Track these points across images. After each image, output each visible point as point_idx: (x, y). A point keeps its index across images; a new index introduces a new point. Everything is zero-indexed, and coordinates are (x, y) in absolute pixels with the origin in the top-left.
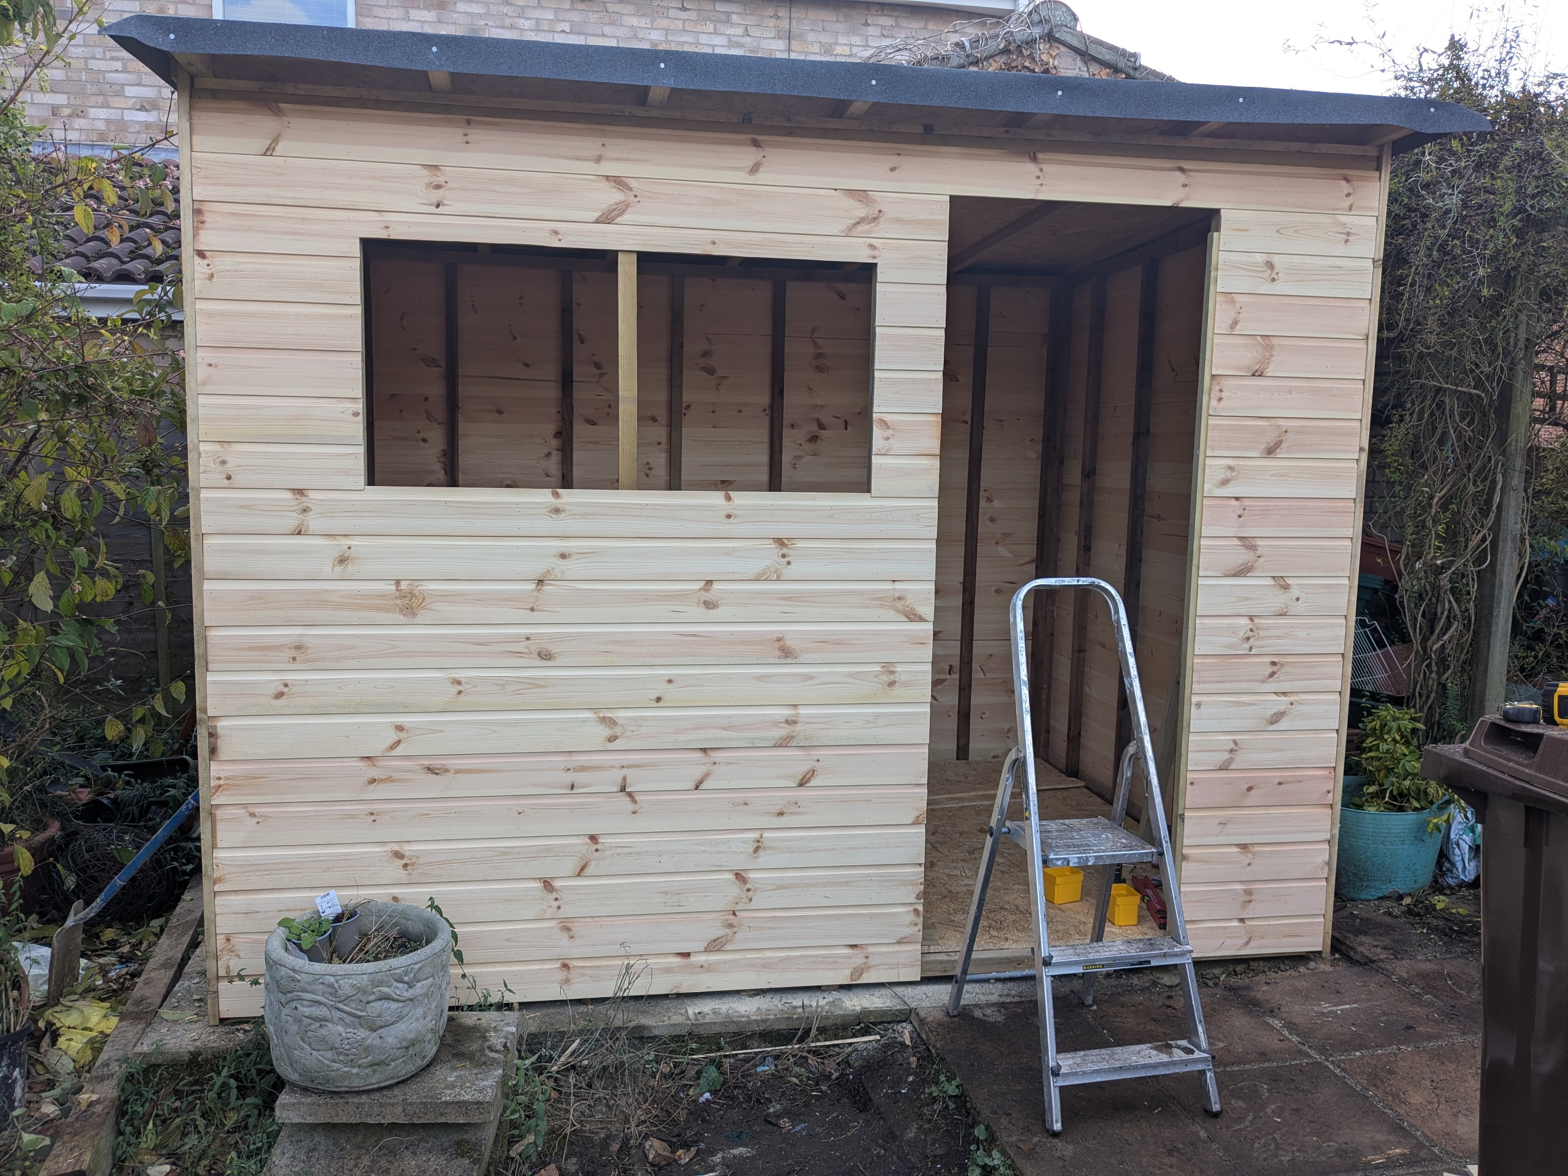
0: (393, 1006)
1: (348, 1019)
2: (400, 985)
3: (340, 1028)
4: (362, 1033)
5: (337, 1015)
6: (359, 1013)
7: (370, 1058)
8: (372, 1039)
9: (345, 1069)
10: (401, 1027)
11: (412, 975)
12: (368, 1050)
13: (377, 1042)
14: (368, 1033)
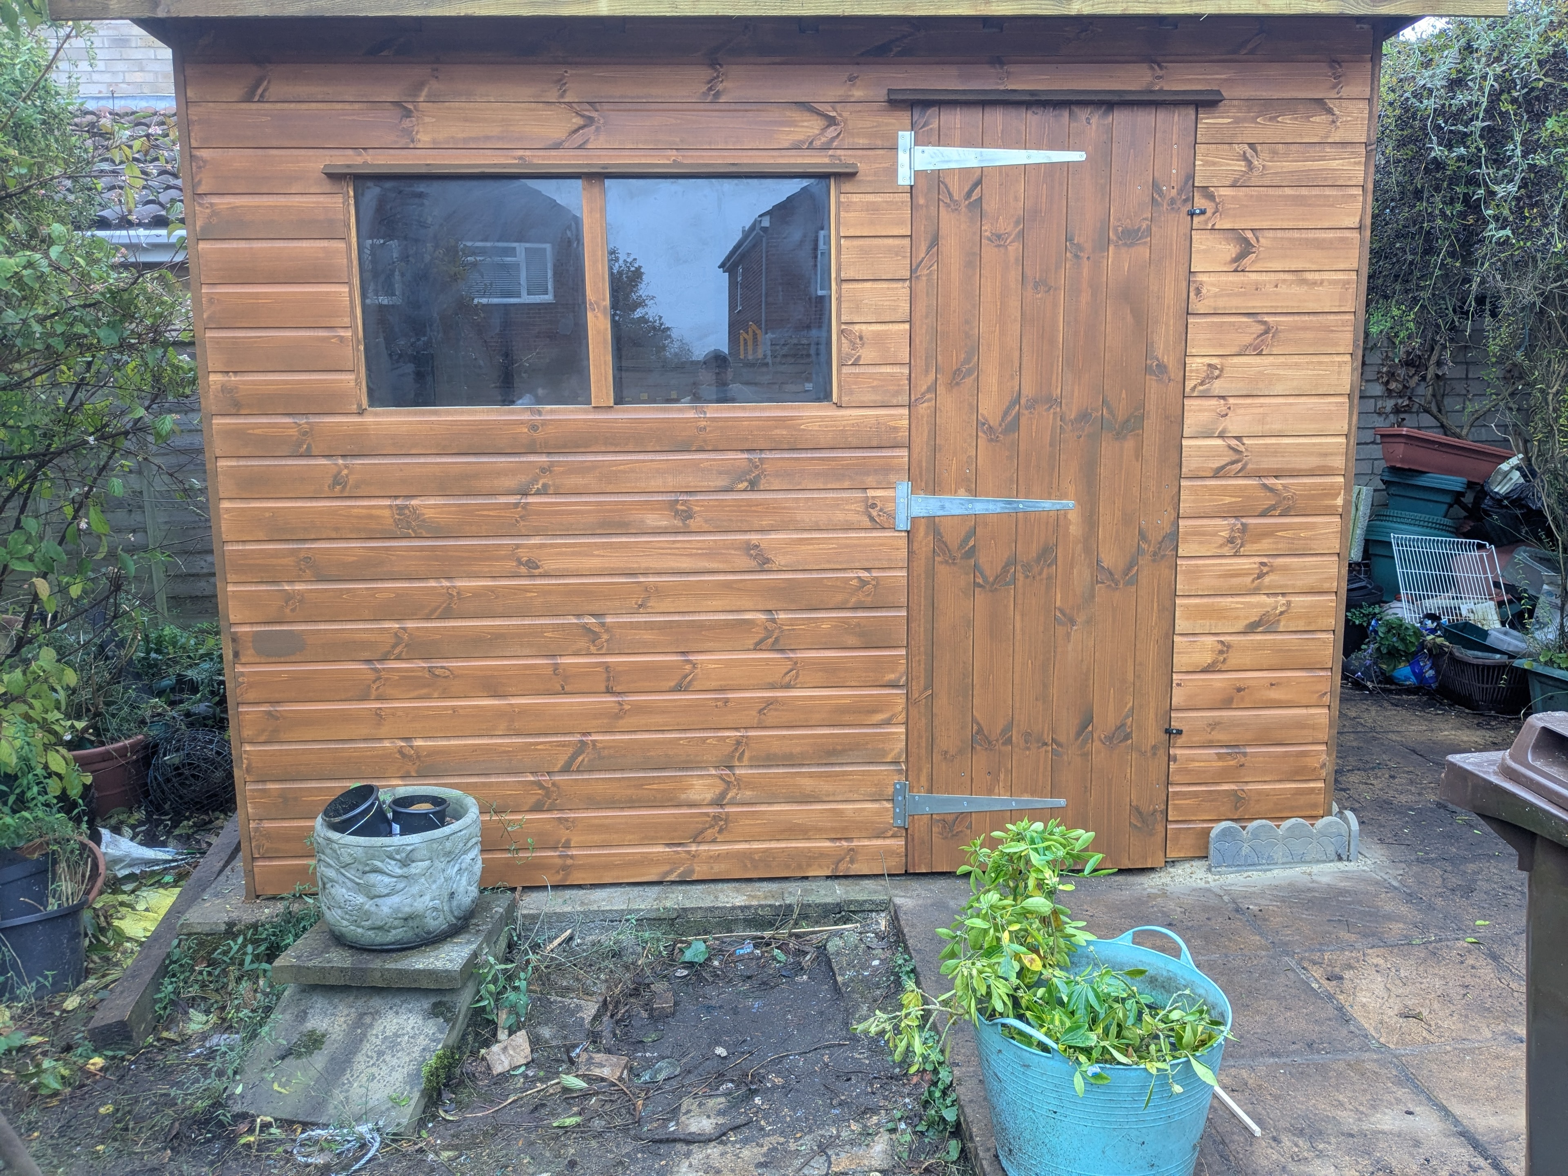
0: (387, 880)
1: (349, 884)
2: (393, 862)
3: (344, 890)
4: (361, 899)
5: (341, 879)
6: (357, 880)
7: (370, 922)
8: (369, 905)
9: (352, 928)
10: (395, 900)
11: (404, 855)
12: (368, 915)
13: (373, 909)
14: (366, 899)
